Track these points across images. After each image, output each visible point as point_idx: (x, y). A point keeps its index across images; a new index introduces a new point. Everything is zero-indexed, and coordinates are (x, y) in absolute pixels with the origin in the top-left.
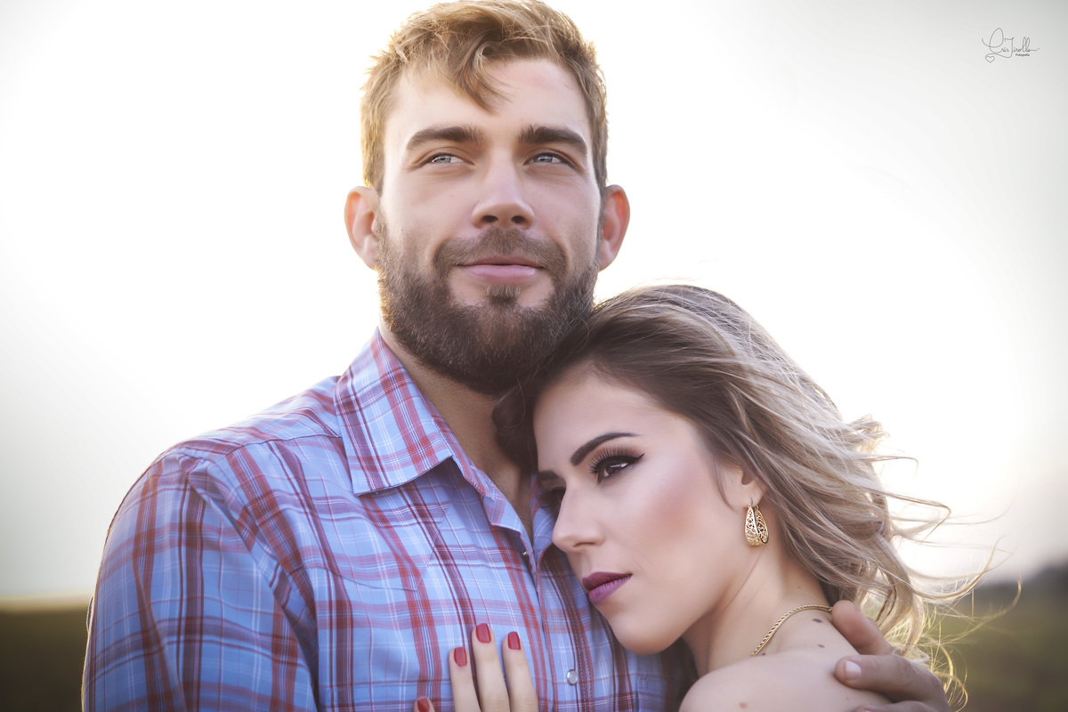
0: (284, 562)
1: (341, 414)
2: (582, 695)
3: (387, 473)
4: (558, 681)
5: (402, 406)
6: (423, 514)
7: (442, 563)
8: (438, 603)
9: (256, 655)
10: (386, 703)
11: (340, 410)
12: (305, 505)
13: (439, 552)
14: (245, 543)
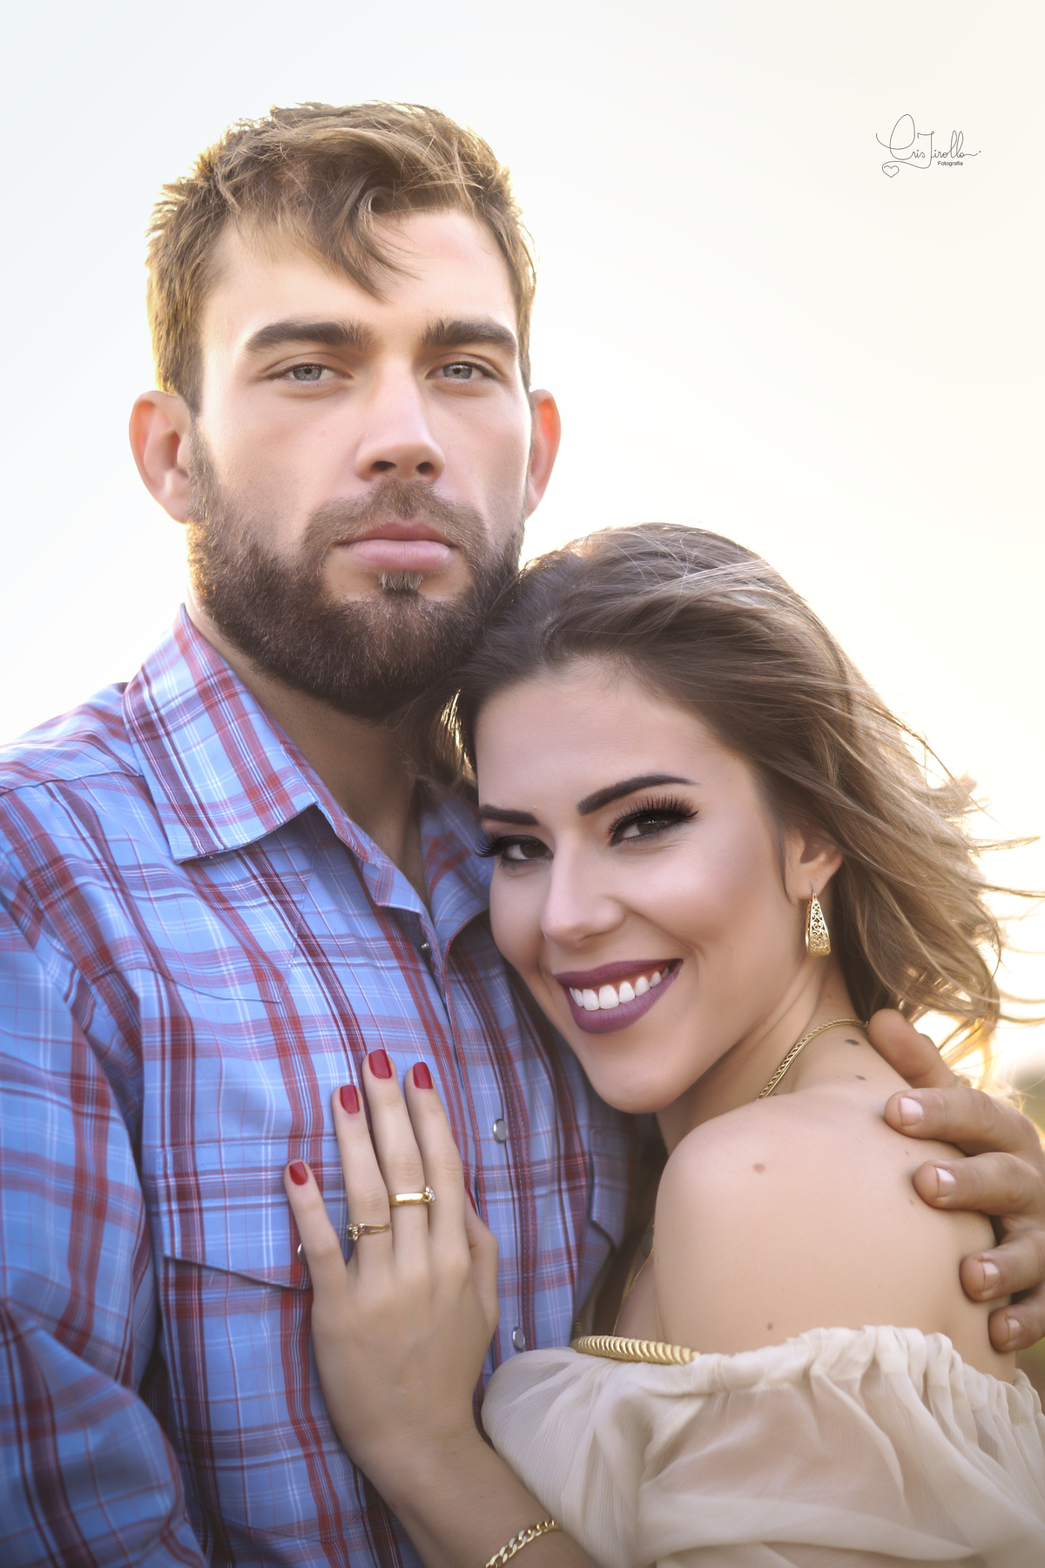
0: (83, 965)
1: (138, 741)
2: (515, 1157)
3: (218, 829)
4: (482, 1136)
5: (234, 727)
6: (276, 890)
7: (311, 961)
8: (312, 1019)
9: (49, 1105)
10: (243, 1170)
11: (136, 736)
12: (111, 878)
13: (306, 946)
14: (26, 936)
